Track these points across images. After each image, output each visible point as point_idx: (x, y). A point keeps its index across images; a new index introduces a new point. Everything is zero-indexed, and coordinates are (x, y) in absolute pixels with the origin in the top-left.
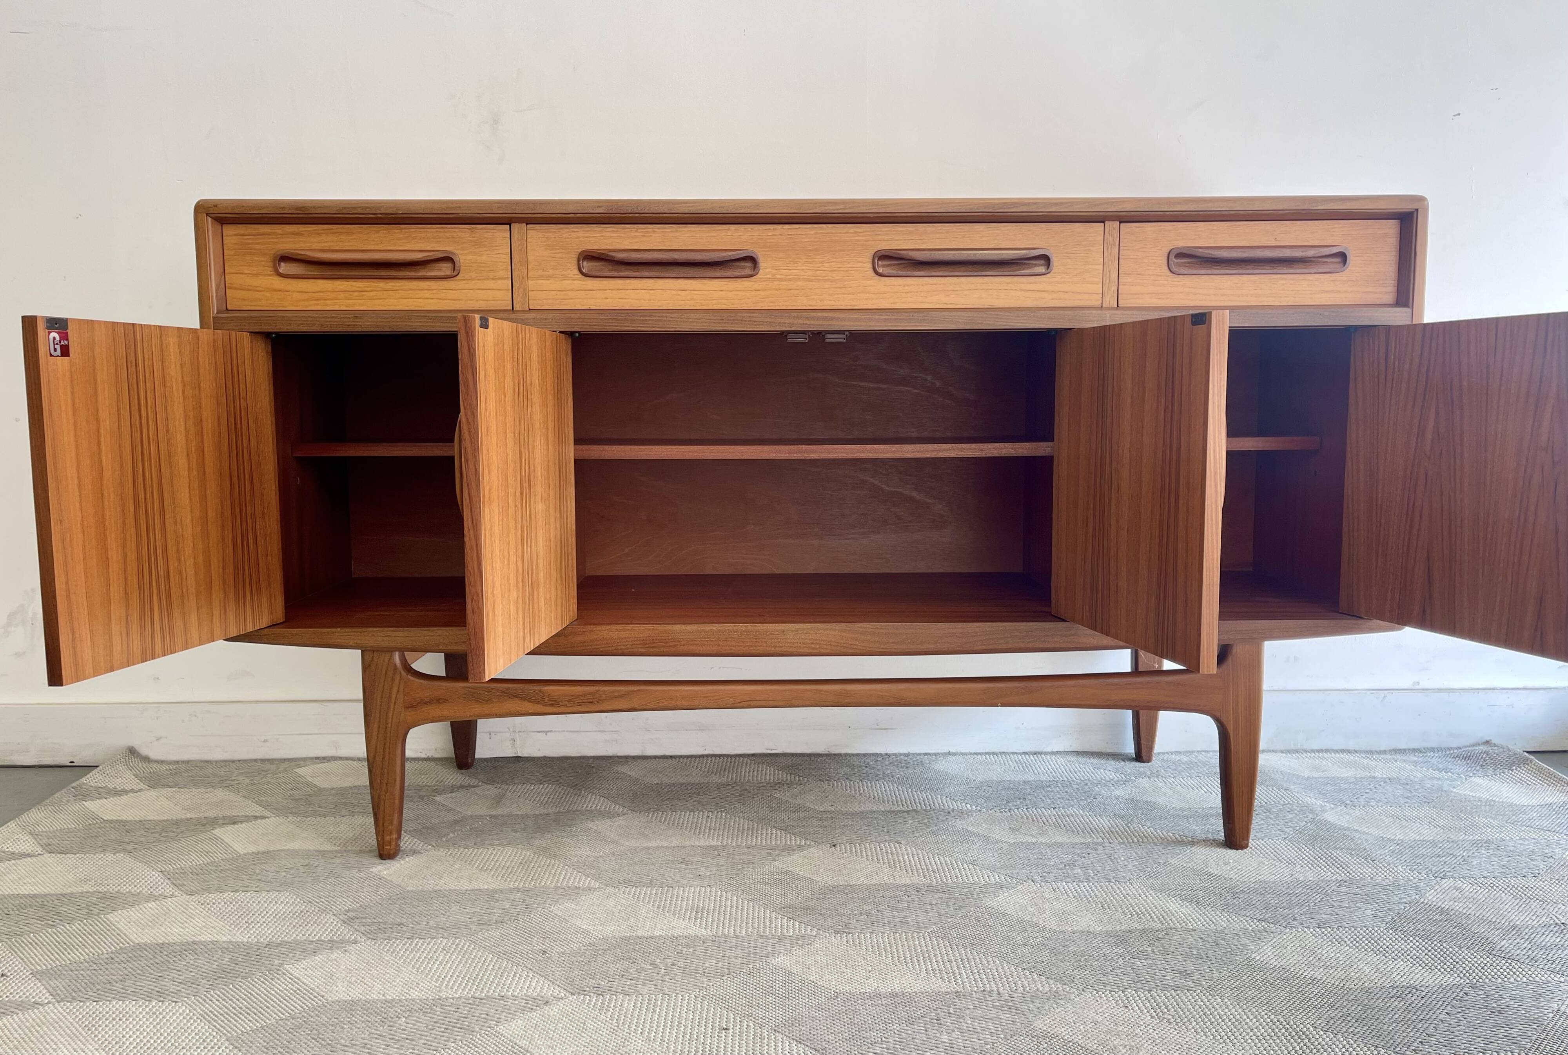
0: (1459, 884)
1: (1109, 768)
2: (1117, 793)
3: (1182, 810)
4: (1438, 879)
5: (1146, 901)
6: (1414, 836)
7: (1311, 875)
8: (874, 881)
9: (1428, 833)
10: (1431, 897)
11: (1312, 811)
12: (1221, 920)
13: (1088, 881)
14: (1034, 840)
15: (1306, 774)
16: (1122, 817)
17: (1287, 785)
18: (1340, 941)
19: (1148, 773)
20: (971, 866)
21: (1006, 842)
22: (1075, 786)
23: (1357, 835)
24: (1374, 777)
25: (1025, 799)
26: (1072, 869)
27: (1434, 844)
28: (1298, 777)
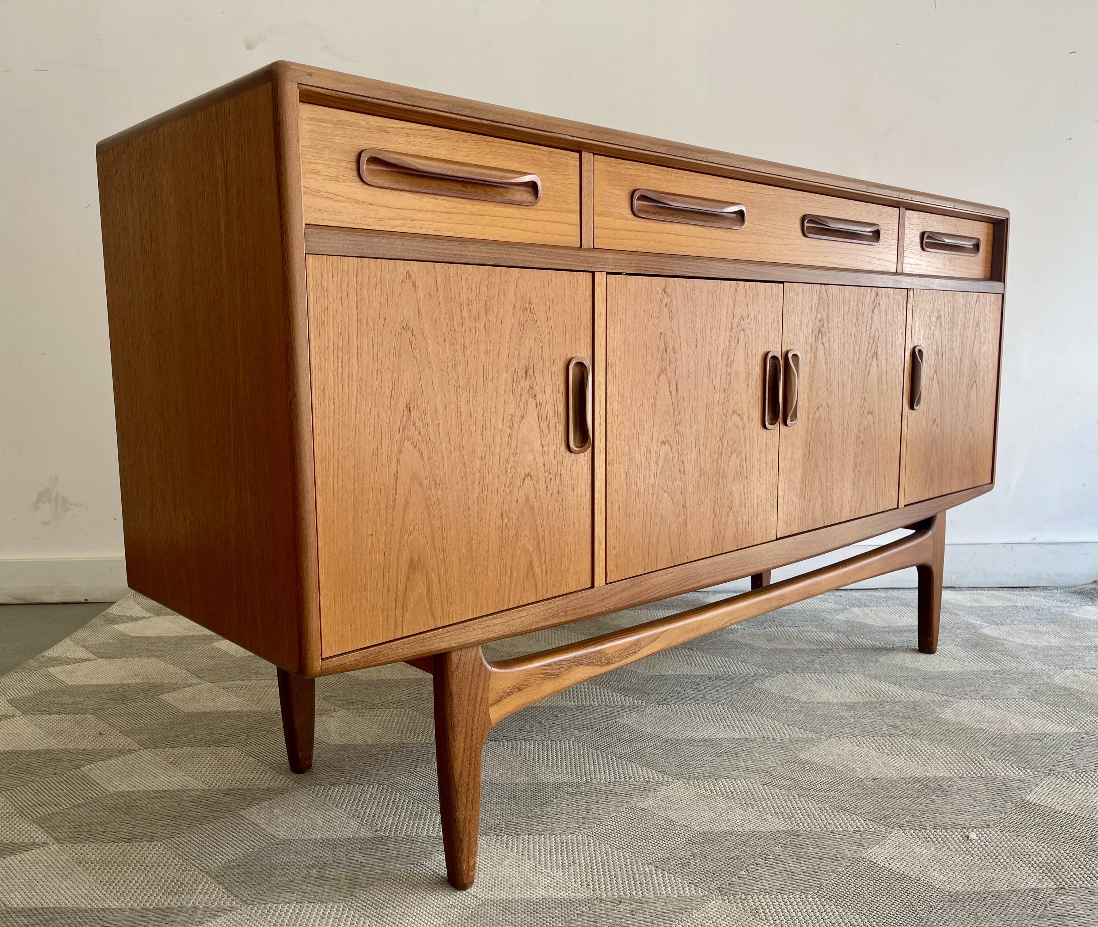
0: (1076, 672)
1: (830, 601)
2: (838, 617)
3: (884, 627)
4: (1062, 670)
5: (865, 685)
6: (1044, 643)
7: (976, 667)
8: (678, 673)
9: (1055, 642)
10: (1058, 680)
11: (974, 628)
12: (917, 695)
13: (825, 673)
14: (785, 647)
15: (969, 604)
16: (844, 633)
17: (956, 611)
18: (998, 707)
19: (858, 604)
20: (743, 664)
21: (765, 648)
22: (808, 613)
23: (1006, 642)
24: (1016, 606)
25: (774, 621)
26: (813, 665)
27: (1059, 648)
28: (963, 606)
